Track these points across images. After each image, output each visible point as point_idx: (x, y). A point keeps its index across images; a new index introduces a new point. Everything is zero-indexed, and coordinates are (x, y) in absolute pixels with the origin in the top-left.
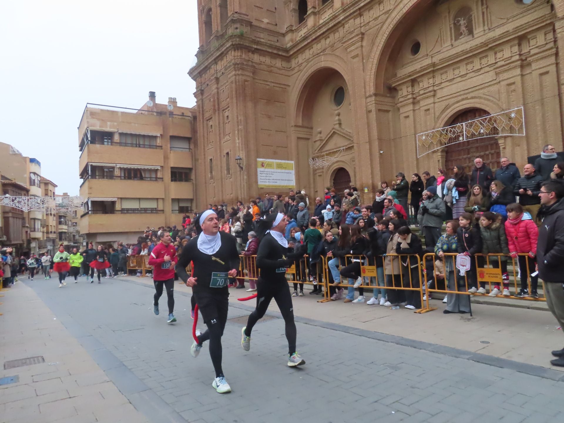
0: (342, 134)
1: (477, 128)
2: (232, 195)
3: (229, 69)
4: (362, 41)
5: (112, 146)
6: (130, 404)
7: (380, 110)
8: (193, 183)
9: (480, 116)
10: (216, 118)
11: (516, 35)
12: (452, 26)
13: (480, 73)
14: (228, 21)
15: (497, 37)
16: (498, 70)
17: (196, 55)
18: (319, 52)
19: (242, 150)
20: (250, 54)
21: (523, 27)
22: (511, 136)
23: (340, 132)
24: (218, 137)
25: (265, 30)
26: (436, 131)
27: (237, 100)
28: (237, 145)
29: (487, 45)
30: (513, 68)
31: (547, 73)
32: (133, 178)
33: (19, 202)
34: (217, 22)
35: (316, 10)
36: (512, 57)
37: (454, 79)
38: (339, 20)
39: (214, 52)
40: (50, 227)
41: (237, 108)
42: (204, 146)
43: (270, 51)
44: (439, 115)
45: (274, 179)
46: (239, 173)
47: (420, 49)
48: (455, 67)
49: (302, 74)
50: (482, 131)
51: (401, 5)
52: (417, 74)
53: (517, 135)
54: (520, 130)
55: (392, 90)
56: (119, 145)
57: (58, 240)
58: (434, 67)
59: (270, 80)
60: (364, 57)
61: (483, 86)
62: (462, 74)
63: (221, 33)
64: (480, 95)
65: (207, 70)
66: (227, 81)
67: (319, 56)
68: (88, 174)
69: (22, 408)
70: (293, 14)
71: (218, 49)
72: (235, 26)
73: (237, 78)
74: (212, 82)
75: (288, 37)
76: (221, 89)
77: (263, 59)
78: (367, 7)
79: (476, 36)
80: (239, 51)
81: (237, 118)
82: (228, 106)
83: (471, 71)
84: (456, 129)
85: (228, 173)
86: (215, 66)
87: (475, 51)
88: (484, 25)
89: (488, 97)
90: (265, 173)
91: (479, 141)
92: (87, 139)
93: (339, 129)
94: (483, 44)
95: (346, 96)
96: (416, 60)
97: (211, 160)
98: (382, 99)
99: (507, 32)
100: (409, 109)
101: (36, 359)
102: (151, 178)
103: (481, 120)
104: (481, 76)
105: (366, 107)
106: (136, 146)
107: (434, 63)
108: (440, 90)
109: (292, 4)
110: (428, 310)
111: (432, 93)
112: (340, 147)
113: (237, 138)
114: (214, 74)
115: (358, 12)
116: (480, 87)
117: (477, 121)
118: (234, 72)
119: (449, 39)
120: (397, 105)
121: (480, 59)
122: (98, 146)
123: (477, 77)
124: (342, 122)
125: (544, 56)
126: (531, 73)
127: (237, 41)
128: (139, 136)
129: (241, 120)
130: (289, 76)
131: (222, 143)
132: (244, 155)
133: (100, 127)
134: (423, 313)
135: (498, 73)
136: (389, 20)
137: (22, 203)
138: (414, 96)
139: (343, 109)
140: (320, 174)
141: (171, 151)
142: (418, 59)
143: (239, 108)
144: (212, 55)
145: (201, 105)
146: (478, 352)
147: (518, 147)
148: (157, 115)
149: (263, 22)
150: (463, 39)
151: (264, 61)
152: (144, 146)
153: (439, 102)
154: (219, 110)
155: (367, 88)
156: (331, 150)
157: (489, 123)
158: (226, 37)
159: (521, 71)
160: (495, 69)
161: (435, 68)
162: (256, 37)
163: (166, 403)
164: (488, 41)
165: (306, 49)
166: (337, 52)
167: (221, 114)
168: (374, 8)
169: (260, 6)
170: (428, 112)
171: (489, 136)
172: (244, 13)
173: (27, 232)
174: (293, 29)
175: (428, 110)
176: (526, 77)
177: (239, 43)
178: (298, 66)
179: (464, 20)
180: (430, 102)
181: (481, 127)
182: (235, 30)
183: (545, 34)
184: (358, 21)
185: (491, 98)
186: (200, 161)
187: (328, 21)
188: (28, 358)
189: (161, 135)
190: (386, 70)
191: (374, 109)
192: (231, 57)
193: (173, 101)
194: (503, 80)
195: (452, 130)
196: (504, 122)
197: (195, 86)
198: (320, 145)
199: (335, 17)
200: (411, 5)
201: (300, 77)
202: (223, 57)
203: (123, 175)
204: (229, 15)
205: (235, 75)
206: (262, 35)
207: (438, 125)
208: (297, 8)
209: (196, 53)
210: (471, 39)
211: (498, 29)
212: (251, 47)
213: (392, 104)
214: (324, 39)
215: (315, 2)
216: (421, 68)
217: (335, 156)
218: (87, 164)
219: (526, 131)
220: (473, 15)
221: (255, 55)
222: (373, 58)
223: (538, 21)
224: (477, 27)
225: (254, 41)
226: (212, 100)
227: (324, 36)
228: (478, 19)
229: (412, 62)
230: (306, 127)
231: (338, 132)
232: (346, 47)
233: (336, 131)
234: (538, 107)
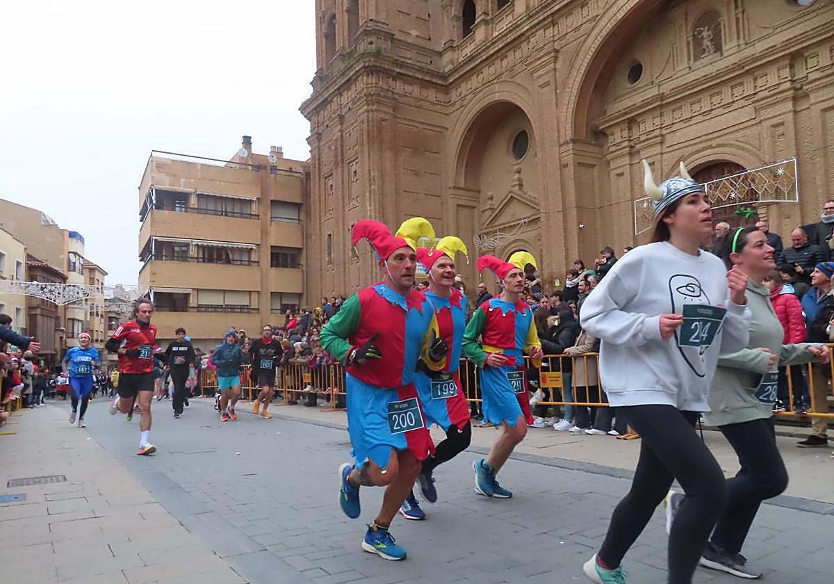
0: (523, 200)
1: (726, 191)
3: (358, 103)
4: (555, 62)
5: (186, 214)
6: (181, 526)
7: (580, 164)
8: (303, 271)
9: (731, 173)
10: (338, 174)
11: (787, 52)
12: (691, 39)
13: (730, 109)
14: (358, 33)
15: (758, 55)
16: (757, 104)
17: (311, 83)
18: (491, 78)
20: (390, 80)
22: (777, 203)
23: (522, 197)
24: (341, 202)
25: (413, 46)
27: (369, 147)
28: (368, 213)
29: (743, 67)
30: (781, 101)
32: (215, 261)
33: (51, 291)
34: (343, 35)
35: (489, 18)
36: (780, 84)
38: (522, 31)
39: (338, 79)
40: (95, 333)
41: (369, 160)
42: (320, 215)
43: (419, 76)
44: (668, 172)
47: (642, 75)
48: (694, 99)
49: (466, 111)
50: (733, 195)
51: (615, 9)
52: (637, 110)
53: (786, 201)
54: (791, 193)
55: (599, 135)
56: (196, 211)
59: (419, 120)
60: (558, 86)
61: (736, 128)
62: (703, 110)
63: (349, 51)
64: (731, 142)
65: (326, 106)
66: (356, 120)
67: (494, 83)
68: (150, 253)
69: (25, 526)
70: (455, 23)
71: (343, 74)
72: (369, 40)
73: (370, 116)
74: (334, 122)
75: (447, 57)
76: (347, 131)
77: (408, 88)
78: (562, 13)
79: (725, 54)
80: (374, 76)
81: (370, 174)
82: (356, 156)
83: (717, 106)
86: (339, 99)
87: (724, 76)
88: (738, 38)
89: (743, 145)
92: (151, 201)
93: (519, 192)
94: (736, 65)
95: (530, 143)
96: (635, 90)
97: (330, 236)
98: (584, 147)
99: (772, 47)
100: (625, 163)
101: (54, 478)
102: (241, 261)
103: (732, 178)
104: (734, 113)
105: (560, 160)
106: (222, 215)
107: (663, 94)
108: (672, 134)
109: (453, 9)
111: (658, 140)
112: (521, 220)
113: (368, 204)
114: (337, 110)
115: (551, 19)
116: (731, 130)
117: (726, 180)
118: (366, 107)
119: (686, 59)
120: (607, 157)
121: (732, 88)
122: (166, 213)
123: (727, 115)
124: (524, 183)
125: (829, 82)
126: (809, 108)
127: (371, 61)
128: (226, 199)
129: (374, 176)
130: (447, 114)
131: (346, 212)
133: (170, 185)
134: (629, 439)
135: (758, 109)
136: (596, 31)
137: (56, 293)
138: (632, 144)
139: (526, 162)
141: (273, 223)
142: (639, 89)
143: (371, 161)
144: (335, 81)
145: (317, 156)
147: (787, 220)
148: (253, 170)
149: (410, 34)
150: (706, 60)
151: (411, 92)
152: (233, 214)
153: (669, 152)
154: (342, 163)
155: (562, 130)
156: (506, 224)
157: (744, 183)
158: (356, 55)
159: (794, 105)
160: (753, 102)
161: (664, 102)
162: (399, 56)
163: (234, 527)
164: (744, 61)
165: (473, 75)
166: (518, 79)
167: (346, 169)
168: (574, 13)
169: (407, 12)
171: (743, 203)
172: (383, 21)
173: (61, 338)
174: (454, 46)
176: (802, 115)
177: (375, 64)
178: (461, 99)
179: (708, 30)
180: (655, 153)
181: (732, 189)
182: (369, 46)
183: (831, 50)
184: (549, 32)
185: (748, 146)
186: (313, 237)
187: (505, 32)
189: (257, 198)
190: (591, 103)
191: (572, 161)
192: (362, 85)
193: (277, 152)
194: (765, 120)
196: (766, 182)
197: (309, 129)
198: (491, 215)
199: (516, 27)
200: (628, 8)
201: (463, 115)
202: (351, 85)
203: (201, 256)
204: (361, 24)
205: (368, 111)
206: (408, 54)
208: (461, 15)
209: (311, 80)
210: (719, 58)
211: (759, 44)
212: (391, 70)
213: (599, 156)
214: (499, 59)
215: (488, 6)
216: (642, 101)
217: (512, 233)
218: (150, 238)
219: (799, 195)
220: (722, 23)
221: (398, 82)
222: (571, 86)
223: (821, 30)
224: (728, 41)
225: (396, 63)
226: (333, 148)
227: (500, 54)
228: (730, 28)
229: (629, 93)
230: (470, 190)
231: (517, 197)
232: (532, 70)
233: (515, 196)
234: (818, 159)
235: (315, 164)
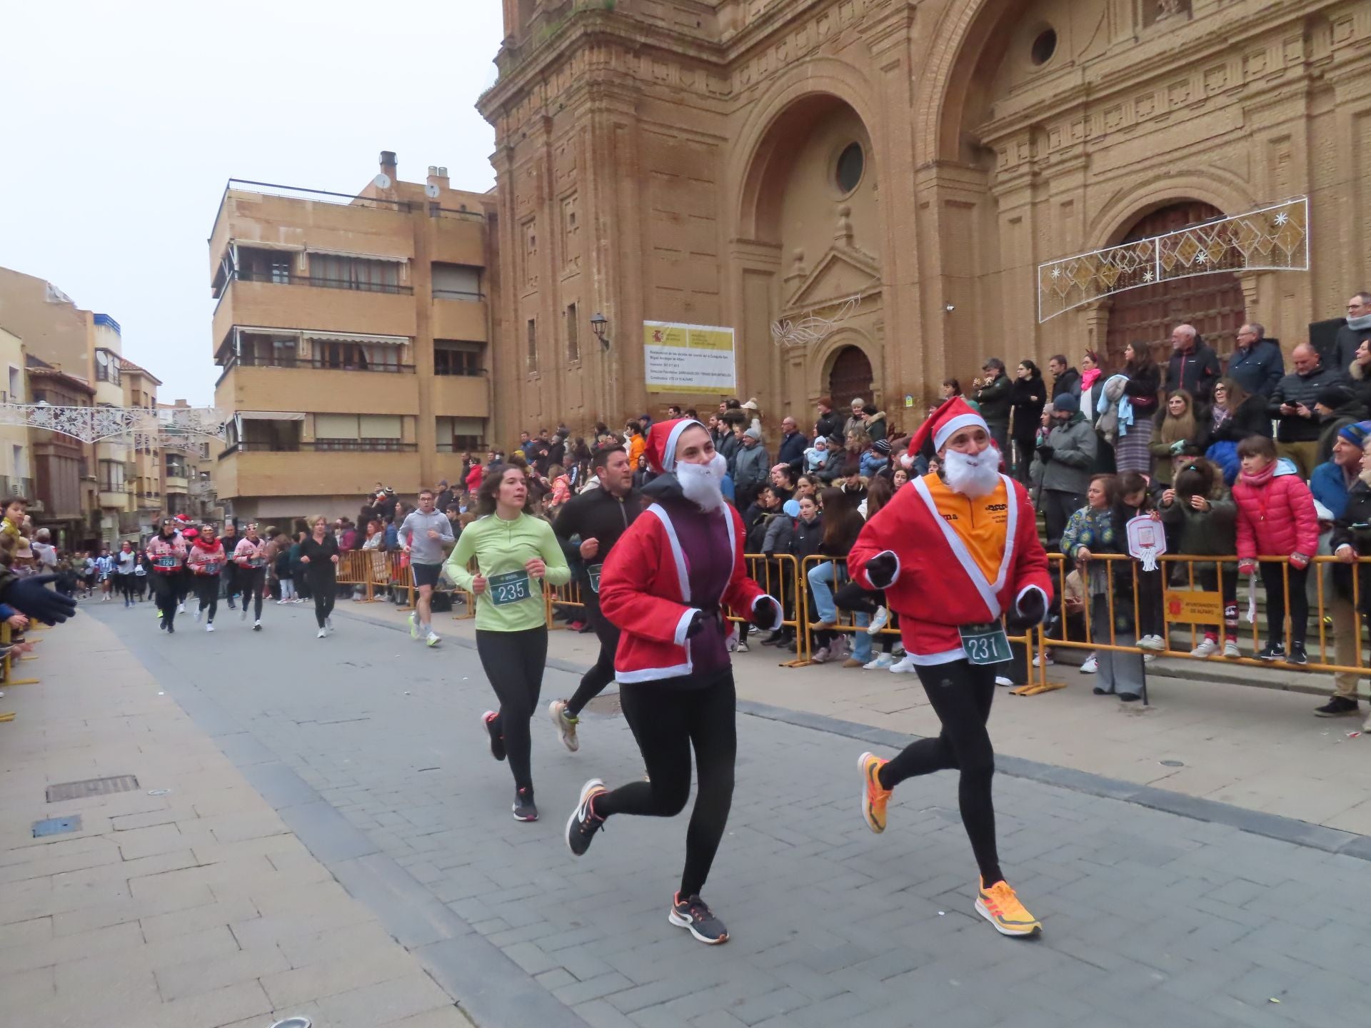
0: (853, 262)
1: (1190, 250)
2: (582, 410)
3: (575, 98)
4: (909, 26)
5: (290, 288)
6: (336, 883)
7: (949, 203)
8: (488, 380)
9: (1199, 220)
10: (543, 218)
11: (1301, 13)
13: (1202, 111)
15: (1251, 18)
16: (1248, 103)
17: (495, 61)
18: (800, 53)
19: (608, 301)
20: (630, 57)
22: (1273, 272)
23: (850, 257)
24: (549, 267)
26: (1087, 258)
27: (595, 174)
28: (596, 286)
29: (1226, 40)
30: (1287, 99)
32: (342, 365)
33: (71, 420)
36: (1285, 69)
37: (1138, 124)
39: (541, 53)
40: (145, 482)
41: (596, 195)
42: (515, 287)
43: (679, 50)
44: (1095, 217)
45: (683, 373)
46: (599, 355)
47: (1056, 49)
48: (1142, 92)
49: (756, 110)
50: (1202, 258)
52: (1045, 112)
53: (1289, 268)
54: (1298, 256)
55: (981, 153)
56: (307, 282)
59: (678, 125)
60: (914, 68)
61: (1209, 144)
62: (1157, 112)
63: (558, 5)
64: (1202, 167)
65: (524, 98)
66: (573, 127)
67: (804, 63)
68: (234, 353)
69: (89, 885)
71: (550, 46)
73: (597, 119)
74: (535, 129)
75: (725, 16)
76: (557, 145)
77: (661, 71)
79: (1197, 16)
80: (603, 50)
81: (597, 219)
82: (574, 188)
83: (1180, 105)
84: (1138, 252)
85: (574, 355)
86: (543, 89)
87: (1194, 53)
89: (1220, 172)
90: (663, 356)
91: (1192, 285)
92: (231, 267)
93: (847, 249)
94: (1214, 36)
95: (866, 165)
96: (1043, 76)
97: (532, 322)
98: (955, 175)
99: (1277, 4)
100: (1022, 202)
101: (119, 781)
102: (385, 365)
103: (1201, 229)
104: (1206, 119)
105: (916, 196)
106: (350, 288)
107: (1089, 83)
108: (1103, 154)
110: (1042, 687)
111: (1081, 161)
112: (848, 295)
113: (595, 270)
114: (541, 108)
116: (1201, 146)
117: (1191, 231)
118: (589, 105)
119: (1130, 22)
120: (994, 190)
121: (1206, 74)
122: (256, 286)
123: (1196, 121)
124: (855, 232)
125: (1368, 67)
126: (1332, 111)
127: (598, 24)
128: (357, 261)
129: (605, 225)
130: (726, 115)
131: (559, 283)
132: (613, 310)
133: (262, 238)
134: (1030, 695)
135: (1249, 111)
137: (79, 423)
138: (1036, 168)
139: (857, 199)
140: (797, 361)
141: (436, 300)
142: (1050, 73)
143: (600, 195)
144: (535, 59)
145: (508, 187)
146: (1154, 785)
147: (1289, 300)
148: (400, 211)
150: (1163, 24)
151: (665, 77)
152: (370, 287)
153: (1097, 183)
154: (551, 199)
155: (920, 145)
156: (826, 301)
157: (1219, 237)
158: (571, 14)
159: (1309, 106)
160: (1240, 100)
161: (1092, 98)
162: (644, 14)
163: (419, 882)
164: (1228, 28)
165: (769, 47)
166: (847, 56)
167: (557, 210)
170: (1068, 209)
171: (1217, 271)
173: (91, 492)
175: (1070, 203)
176: (1318, 123)
177: (603, 28)
178: (749, 88)
180: (1075, 184)
181: (1200, 247)
185: (1228, 175)
186: (504, 325)
188: (102, 779)
189: (410, 260)
190: (969, 100)
191: (935, 198)
192: (582, 66)
193: (439, 176)
194: (1260, 130)
195: (1128, 255)
196: (1256, 236)
197: (494, 140)
198: (800, 287)
201: (753, 115)
202: (563, 65)
203: (318, 357)
205: (592, 111)
206: (659, 11)
207: (1092, 242)
209: (495, 54)
210: (1186, 22)
212: (631, 40)
213: (976, 188)
214: (814, 21)
216: (1055, 96)
217: (836, 317)
218: (232, 329)
219: (1311, 259)
221: (642, 60)
222: (935, 69)
225: (639, 26)
226: (535, 173)
227: (815, 12)
229: (1033, 80)
230: (765, 245)
231: (844, 257)
232: (869, 41)
233: (839, 255)
234: (1345, 199)
235: (504, 200)
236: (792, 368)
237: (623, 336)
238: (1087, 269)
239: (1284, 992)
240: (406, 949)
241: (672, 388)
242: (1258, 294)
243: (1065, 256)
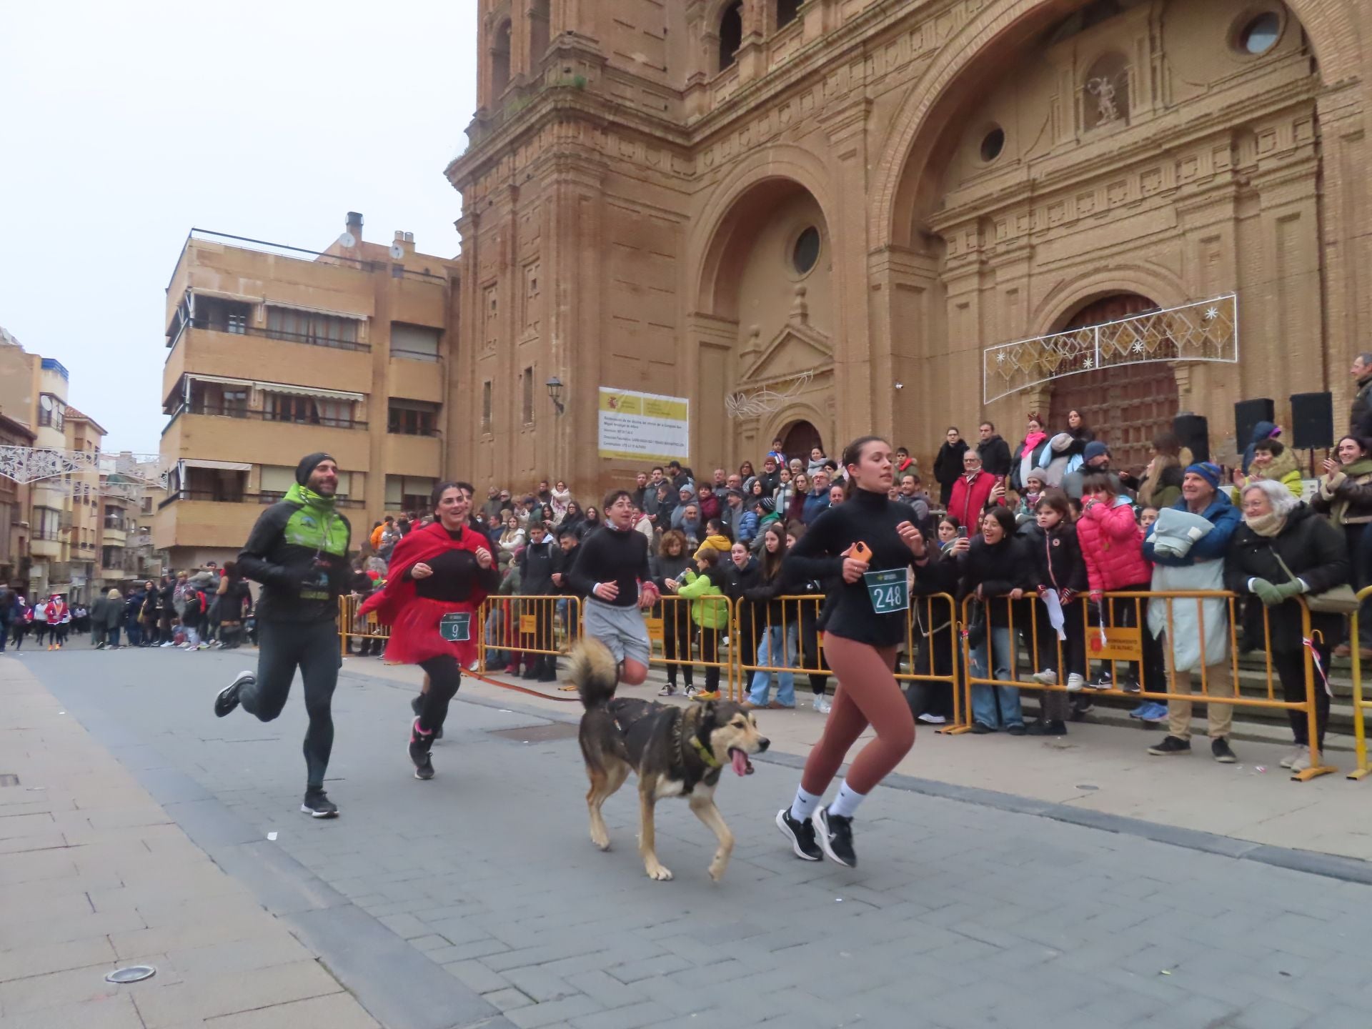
0: (806, 340)
1: (1127, 340)
2: (533, 473)
3: (542, 169)
4: (866, 119)
5: (246, 338)
6: (212, 863)
7: (900, 286)
8: (441, 441)
9: (1136, 311)
10: (505, 283)
11: (1228, 125)
12: (1081, 95)
13: (1140, 210)
14: (548, 52)
15: (1183, 127)
16: (1180, 205)
17: (467, 131)
18: (763, 139)
19: (564, 365)
20: (598, 134)
21: (1244, 108)
22: (1205, 363)
23: (804, 334)
24: (508, 330)
25: (636, 79)
26: (1030, 343)
27: (558, 242)
28: (554, 350)
29: (1160, 145)
30: (1216, 202)
31: (1295, 216)
32: (293, 418)
33: (6, 459)
34: (522, 54)
35: (763, 40)
36: (1215, 175)
37: (1078, 220)
38: (816, 66)
39: (511, 125)
40: (81, 533)
41: (558, 263)
42: (473, 351)
43: (647, 130)
44: (1039, 306)
45: (637, 440)
46: (554, 417)
47: (1004, 147)
48: (1083, 191)
49: (718, 192)
50: (1138, 348)
51: (963, 40)
52: (993, 204)
53: (1220, 360)
54: (1228, 347)
55: (932, 241)
56: (264, 334)
57: (98, 566)
58: (1033, 190)
59: (641, 201)
60: (869, 158)
61: (1145, 241)
62: (1098, 209)
63: (531, 81)
64: (1138, 263)
65: (492, 167)
66: (539, 197)
67: (766, 148)
68: (182, 400)
70: (707, 46)
71: (520, 118)
72: (566, 65)
73: (563, 190)
74: (502, 197)
75: (692, 101)
76: (522, 213)
77: (627, 148)
78: (881, 40)
79: (1134, 122)
80: (572, 124)
81: (558, 286)
82: (536, 256)
83: (1118, 204)
84: (1078, 340)
85: (528, 417)
86: (511, 159)
87: (1130, 157)
88: (1154, 98)
89: (1155, 268)
90: (617, 422)
91: (1130, 372)
92: (187, 314)
93: (802, 327)
94: (1149, 141)
95: (822, 248)
96: (991, 172)
97: (488, 384)
98: (904, 259)
99: (1207, 115)
100: (970, 288)
102: (337, 420)
103: (1137, 320)
104: (1142, 218)
105: (868, 278)
106: (307, 342)
107: (1034, 180)
108: (1047, 246)
109: (705, 23)
111: (1025, 253)
112: (802, 371)
113: (553, 335)
114: (508, 177)
115: (861, 49)
116: (1138, 243)
117: (1129, 322)
118: (555, 176)
119: (1072, 126)
120: (943, 277)
121: (1142, 177)
122: (211, 335)
123: (1132, 220)
124: (810, 312)
125: (1290, 177)
126: (1258, 215)
127: (568, 100)
128: (316, 317)
129: (565, 291)
130: (689, 194)
131: (517, 346)
132: (569, 375)
133: (221, 288)
134: (956, 734)
135: (1182, 212)
136: (933, 72)
138: (984, 257)
139: (812, 280)
140: (750, 434)
141: (393, 359)
142: (998, 169)
144: (505, 131)
145: (472, 252)
147: (1220, 391)
148: (362, 269)
149: (633, 60)
150: (1102, 129)
151: (631, 154)
152: (327, 342)
153: (1041, 273)
154: (513, 265)
155: (873, 230)
156: (780, 377)
157: (1154, 328)
158: (543, 89)
159: (1236, 209)
160: (1175, 201)
161: (1037, 193)
162: (613, 94)
164: (1162, 135)
165: (732, 132)
166: (806, 144)
167: (519, 275)
168: (899, 42)
169: (629, 23)
170: (1013, 297)
171: (1153, 360)
172: (589, 34)
173: (21, 539)
174: (705, 82)
175: (1015, 291)
176: (1248, 226)
177: (573, 105)
178: (712, 170)
179: (1108, 82)
180: (1020, 274)
181: (1137, 337)
182: (565, 75)
183: (1295, 126)
184: (859, 71)
185: (1163, 271)
186: (461, 387)
187: (788, 66)
189: (370, 318)
190: (921, 190)
191: (887, 281)
192: (550, 139)
193: (405, 241)
194: (1192, 230)
195: (1069, 342)
196: (1189, 328)
197: (461, 206)
198: (755, 363)
199: (807, 58)
200: (986, 40)
201: (714, 196)
202: (532, 137)
203: (269, 409)
204: (552, 38)
205: (558, 182)
206: (628, 93)
207: (1036, 328)
208: (717, 33)
209: (467, 125)
210: (1123, 128)
211: (1187, 109)
212: (599, 118)
213: (930, 274)
214: (777, 109)
215: (761, 21)
216: (1002, 190)
217: (789, 393)
218: (183, 376)
219: (1239, 353)
220: (1130, 73)
221: (610, 138)
222: (890, 159)
223: (1280, 94)
224: (1138, 103)
225: (608, 106)
226: (499, 240)
227: (777, 101)
228: (1142, 83)
229: (981, 176)
230: (722, 320)
231: (798, 335)
232: (828, 130)
233: (794, 333)
234: (1270, 297)
235: (468, 265)
236: (744, 440)
237: (578, 402)
238: (1030, 354)
239: (1176, 966)
240: (274, 916)
241: (625, 455)
242: (1190, 383)
243: (1009, 341)
